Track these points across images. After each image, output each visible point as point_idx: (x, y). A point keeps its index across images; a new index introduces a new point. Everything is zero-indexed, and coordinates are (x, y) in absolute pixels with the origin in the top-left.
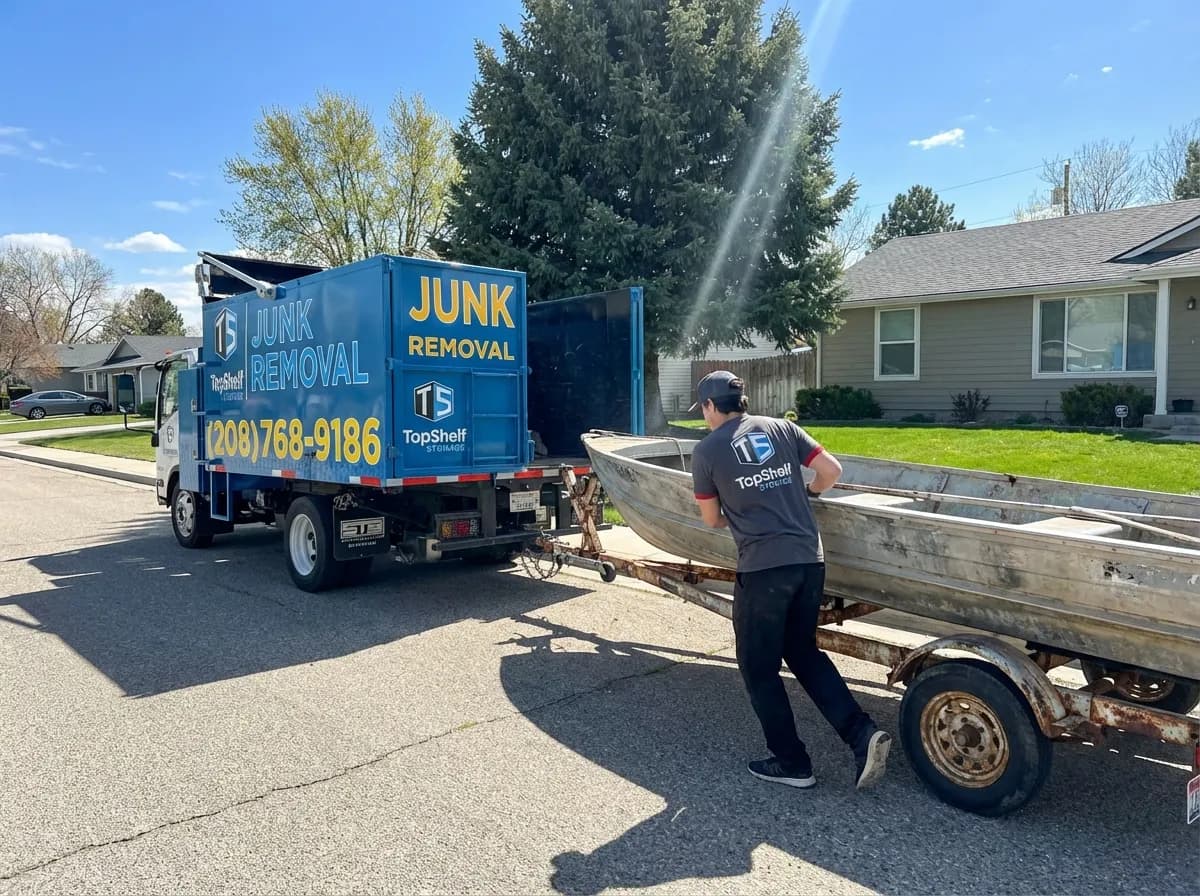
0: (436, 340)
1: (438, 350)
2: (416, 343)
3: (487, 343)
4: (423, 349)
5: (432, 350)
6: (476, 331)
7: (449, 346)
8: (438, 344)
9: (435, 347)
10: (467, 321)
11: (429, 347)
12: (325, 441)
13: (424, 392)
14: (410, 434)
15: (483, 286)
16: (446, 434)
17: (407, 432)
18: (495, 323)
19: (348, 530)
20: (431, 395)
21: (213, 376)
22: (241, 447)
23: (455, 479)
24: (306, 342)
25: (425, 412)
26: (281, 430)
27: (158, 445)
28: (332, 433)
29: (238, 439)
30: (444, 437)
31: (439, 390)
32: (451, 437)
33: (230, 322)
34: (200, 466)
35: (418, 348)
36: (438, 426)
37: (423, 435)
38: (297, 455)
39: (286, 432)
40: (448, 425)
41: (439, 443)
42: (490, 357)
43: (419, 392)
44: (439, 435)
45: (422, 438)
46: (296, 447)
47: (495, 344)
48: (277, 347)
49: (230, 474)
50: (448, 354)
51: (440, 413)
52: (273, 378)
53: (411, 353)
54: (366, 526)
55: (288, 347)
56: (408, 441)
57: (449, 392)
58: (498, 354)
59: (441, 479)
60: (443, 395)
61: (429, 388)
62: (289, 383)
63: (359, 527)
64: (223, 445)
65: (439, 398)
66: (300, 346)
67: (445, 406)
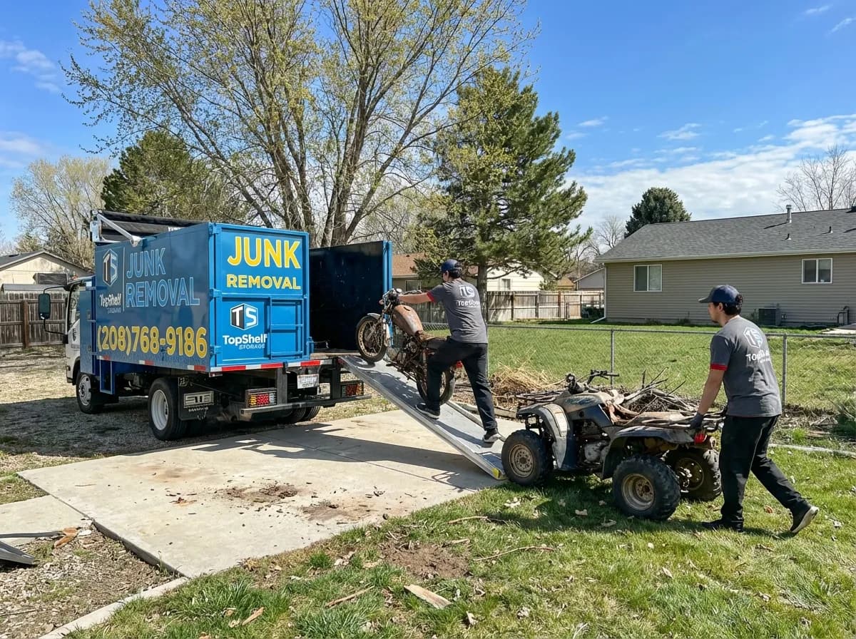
0: (245, 277)
1: (247, 283)
2: (232, 279)
3: (281, 278)
4: (237, 283)
5: (243, 284)
6: (274, 271)
7: (255, 281)
8: (247, 279)
9: (245, 281)
10: (267, 264)
11: (240, 281)
12: (172, 342)
13: (237, 311)
14: (228, 338)
15: (278, 242)
16: (253, 338)
17: (226, 337)
18: (287, 266)
19: (189, 400)
20: (242, 313)
21: (102, 296)
22: (120, 344)
23: (258, 367)
24: (161, 277)
25: (238, 324)
26: (145, 334)
27: (67, 343)
28: (177, 337)
29: (118, 338)
30: (252, 339)
31: (248, 310)
32: (256, 340)
33: (113, 260)
34: (93, 356)
35: (233, 282)
36: (247, 332)
37: (237, 338)
38: (155, 351)
39: (148, 335)
40: (254, 332)
41: (248, 343)
42: (283, 287)
43: (234, 311)
44: (248, 338)
45: (236, 341)
46: (155, 345)
47: (287, 279)
48: (143, 279)
49: (113, 362)
50: (255, 286)
51: (248, 324)
52: (141, 299)
53: (229, 286)
54: (201, 397)
55: (150, 279)
56: (226, 343)
57: (254, 311)
58: (289, 285)
59: (249, 367)
60: (251, 313)
61: (241, 308)
62: (151, 303)
63: (196, 398)
64: (108, 342)
65: (248, 315)
66: (158, 279)
67: (252, 320)
